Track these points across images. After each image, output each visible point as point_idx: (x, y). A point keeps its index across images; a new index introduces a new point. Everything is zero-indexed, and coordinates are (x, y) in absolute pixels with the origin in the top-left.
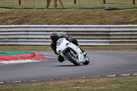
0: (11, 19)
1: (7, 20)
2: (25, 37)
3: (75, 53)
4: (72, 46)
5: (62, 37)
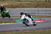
0: (32, 6)
1: (31, 6)
2: (38, 12)
3: (28, 21)
4: (27, 18)
5: (25, 14)
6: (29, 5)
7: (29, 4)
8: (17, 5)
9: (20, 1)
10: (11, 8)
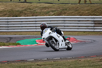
1: (49, 12)
6: (45, 11)
7: (45, 8)
8: (20, 9)
9: (27, 1)
10: (10, 16)
